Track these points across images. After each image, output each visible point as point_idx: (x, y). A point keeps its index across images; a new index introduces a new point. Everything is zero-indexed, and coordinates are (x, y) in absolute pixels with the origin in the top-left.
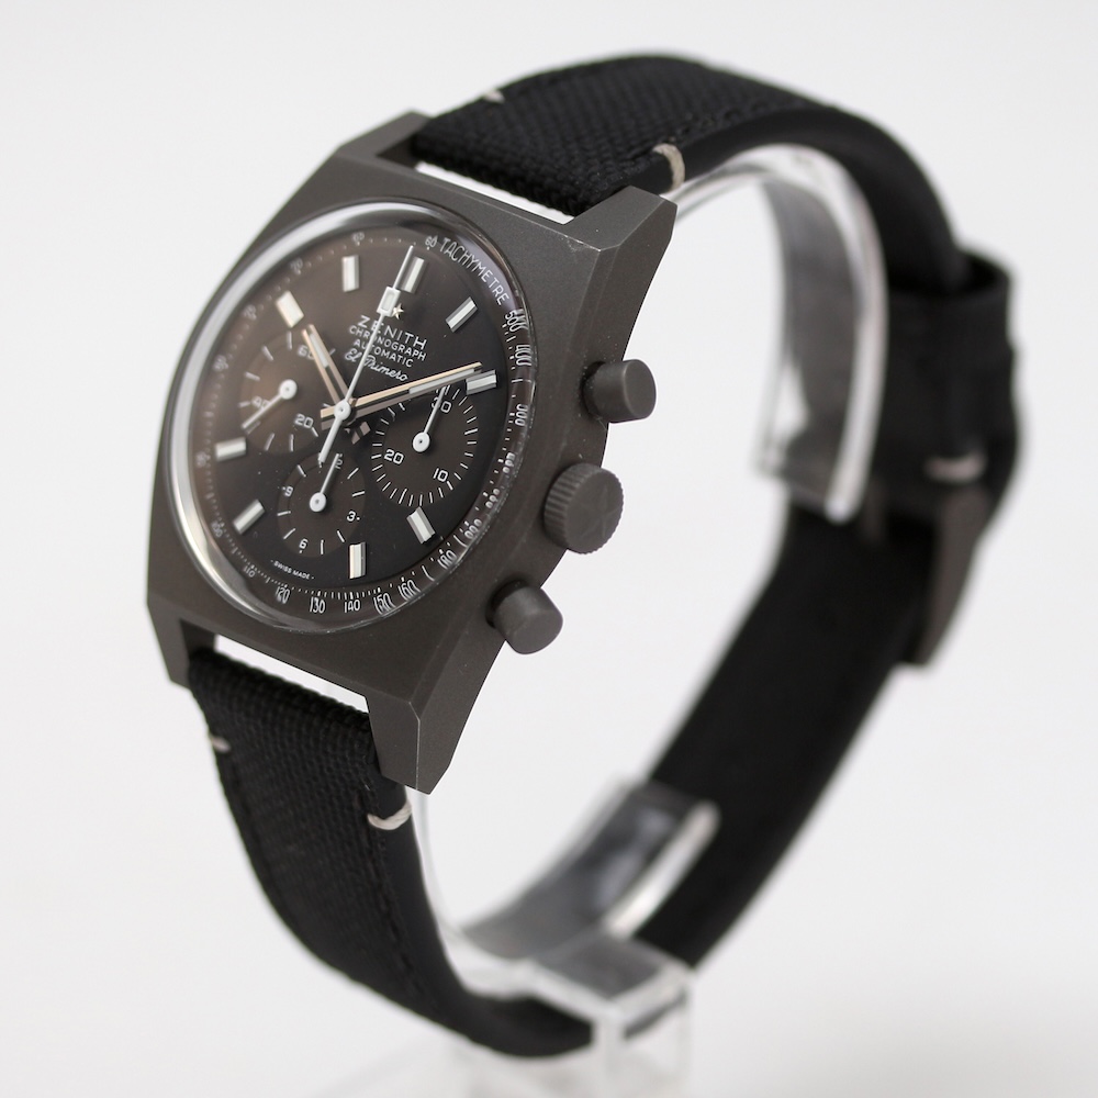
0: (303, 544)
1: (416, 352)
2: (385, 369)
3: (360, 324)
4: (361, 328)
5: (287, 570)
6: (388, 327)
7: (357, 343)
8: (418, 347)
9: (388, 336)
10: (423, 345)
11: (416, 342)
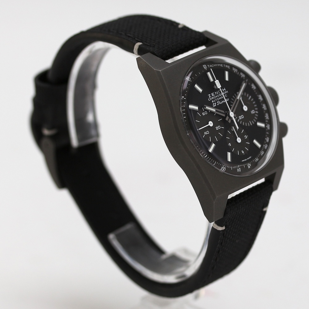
0: (243, 152)
1: (225, 92)
2: (223, 101)
3: (209, 97)
4: (210, 98)
5: (246, 160)
6: (215, 92)
7: (213, 101)
8: (224, 91)
9: (217, 94)
10: (225, 89)
11: (223, 90)
